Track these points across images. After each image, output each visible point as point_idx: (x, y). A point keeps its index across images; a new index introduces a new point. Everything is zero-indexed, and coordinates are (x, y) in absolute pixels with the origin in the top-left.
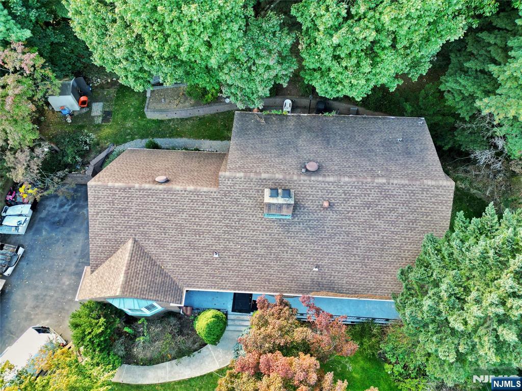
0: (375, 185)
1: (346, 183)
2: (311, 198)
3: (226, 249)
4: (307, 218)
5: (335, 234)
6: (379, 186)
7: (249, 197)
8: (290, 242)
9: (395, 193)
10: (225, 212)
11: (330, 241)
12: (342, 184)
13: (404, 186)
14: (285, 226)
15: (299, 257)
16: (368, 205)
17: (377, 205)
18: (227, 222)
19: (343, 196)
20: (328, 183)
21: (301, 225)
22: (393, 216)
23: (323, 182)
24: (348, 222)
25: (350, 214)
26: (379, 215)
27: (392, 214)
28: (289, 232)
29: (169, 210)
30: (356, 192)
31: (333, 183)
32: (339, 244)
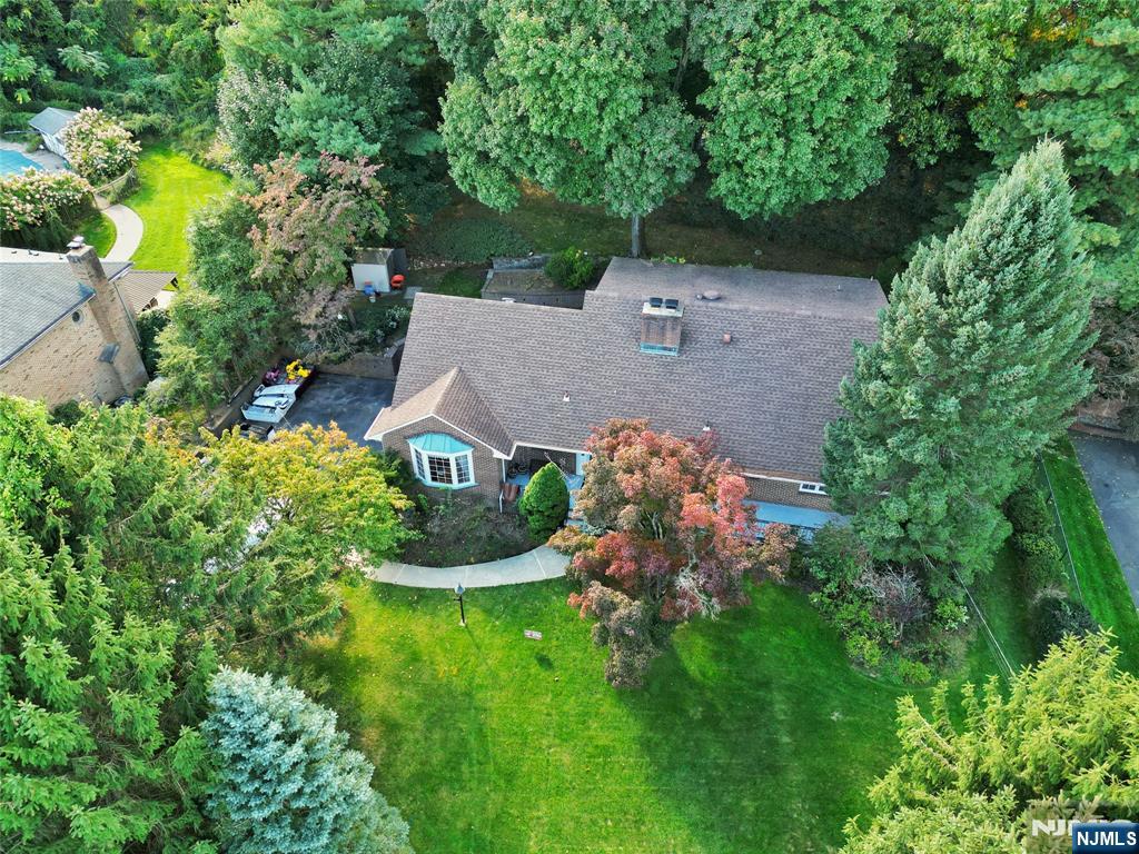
0: (795, 317)
1: (756, 314)
2: (707, 329)
3: (582, 391)
4: (699, 356)
5: (738, 381)
6: (803, 320)
7: (623, 324)
8: (673, 388)
9: (823, 330)
10: (587, 340)
11: (730, 390)
12: (750, 313)
13: (835, 321)
14: (667, 366)
15: (684, 409)
16: (786, 344)
17: (799, 345)
18: (588, 354)
19: (751, 329)
20: (732, 311)
21: (690, 366)
22: (822, 360)
23: (725, 309)
24: (757, 365)
25: (759, 355)
26: (801, 358)
27: (819, 358)
28: (672, 374)
29: (513, 334)
30: (769, 325)
31: (738, 312)
32: (743, 395)
